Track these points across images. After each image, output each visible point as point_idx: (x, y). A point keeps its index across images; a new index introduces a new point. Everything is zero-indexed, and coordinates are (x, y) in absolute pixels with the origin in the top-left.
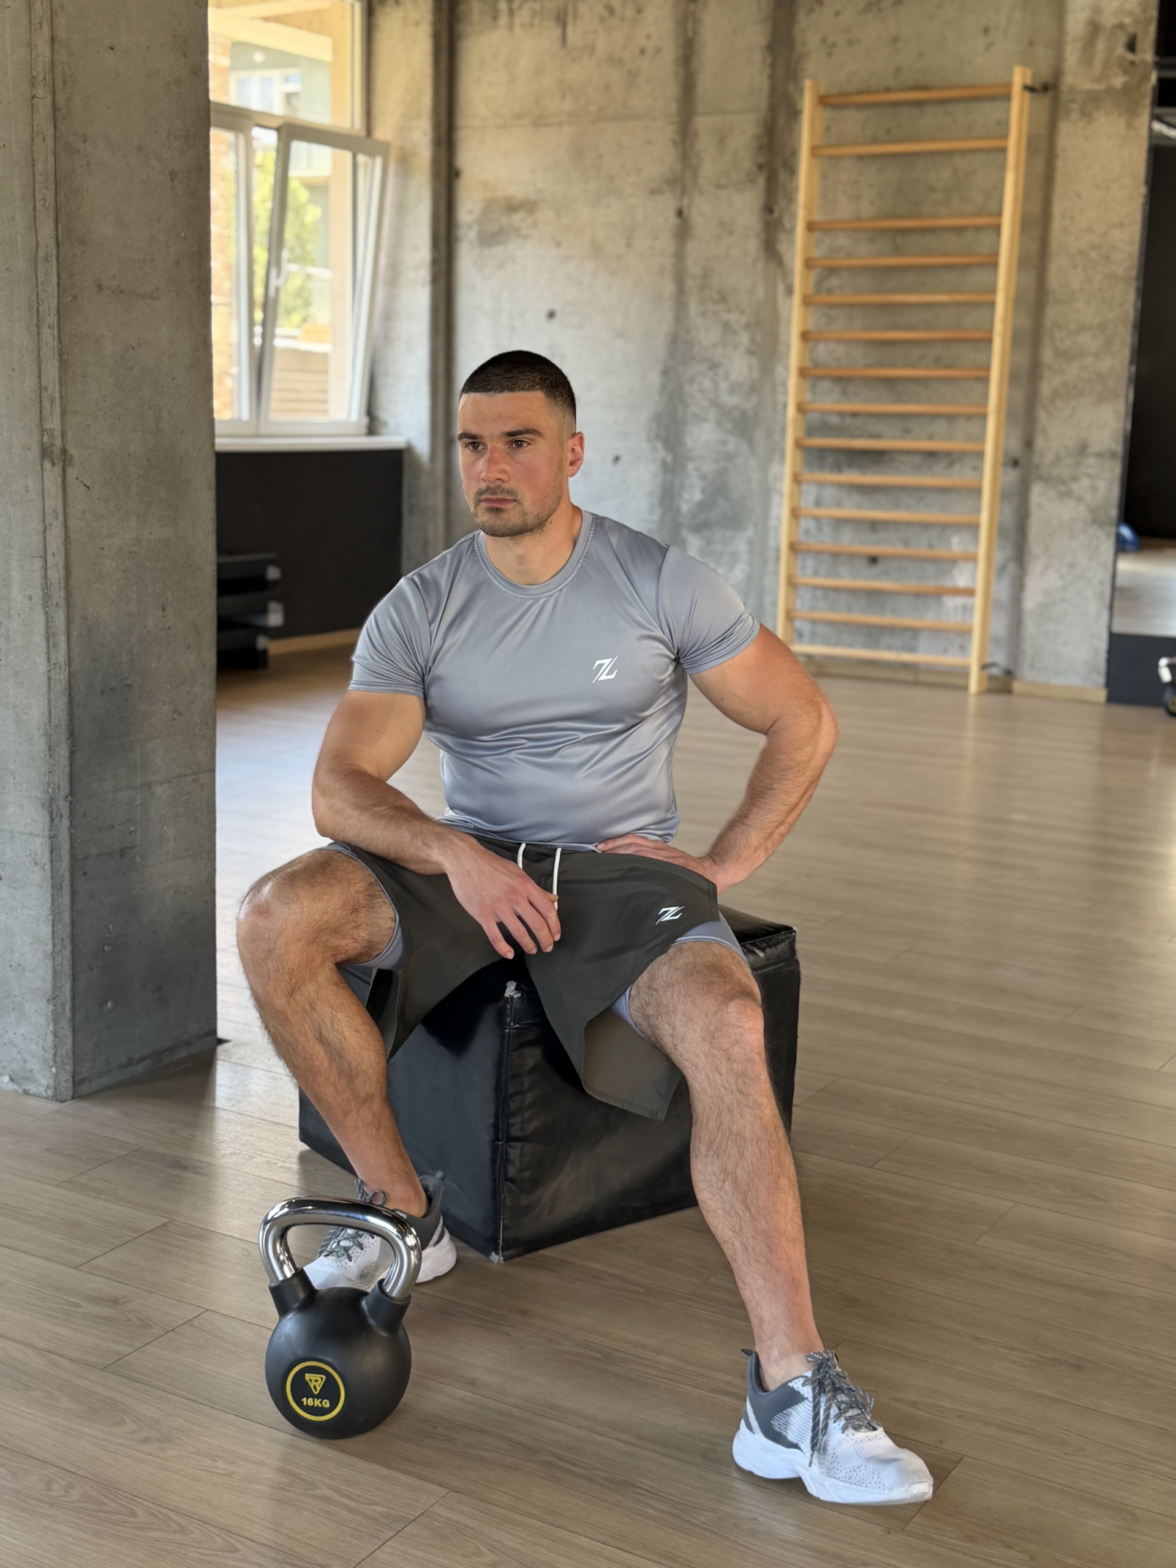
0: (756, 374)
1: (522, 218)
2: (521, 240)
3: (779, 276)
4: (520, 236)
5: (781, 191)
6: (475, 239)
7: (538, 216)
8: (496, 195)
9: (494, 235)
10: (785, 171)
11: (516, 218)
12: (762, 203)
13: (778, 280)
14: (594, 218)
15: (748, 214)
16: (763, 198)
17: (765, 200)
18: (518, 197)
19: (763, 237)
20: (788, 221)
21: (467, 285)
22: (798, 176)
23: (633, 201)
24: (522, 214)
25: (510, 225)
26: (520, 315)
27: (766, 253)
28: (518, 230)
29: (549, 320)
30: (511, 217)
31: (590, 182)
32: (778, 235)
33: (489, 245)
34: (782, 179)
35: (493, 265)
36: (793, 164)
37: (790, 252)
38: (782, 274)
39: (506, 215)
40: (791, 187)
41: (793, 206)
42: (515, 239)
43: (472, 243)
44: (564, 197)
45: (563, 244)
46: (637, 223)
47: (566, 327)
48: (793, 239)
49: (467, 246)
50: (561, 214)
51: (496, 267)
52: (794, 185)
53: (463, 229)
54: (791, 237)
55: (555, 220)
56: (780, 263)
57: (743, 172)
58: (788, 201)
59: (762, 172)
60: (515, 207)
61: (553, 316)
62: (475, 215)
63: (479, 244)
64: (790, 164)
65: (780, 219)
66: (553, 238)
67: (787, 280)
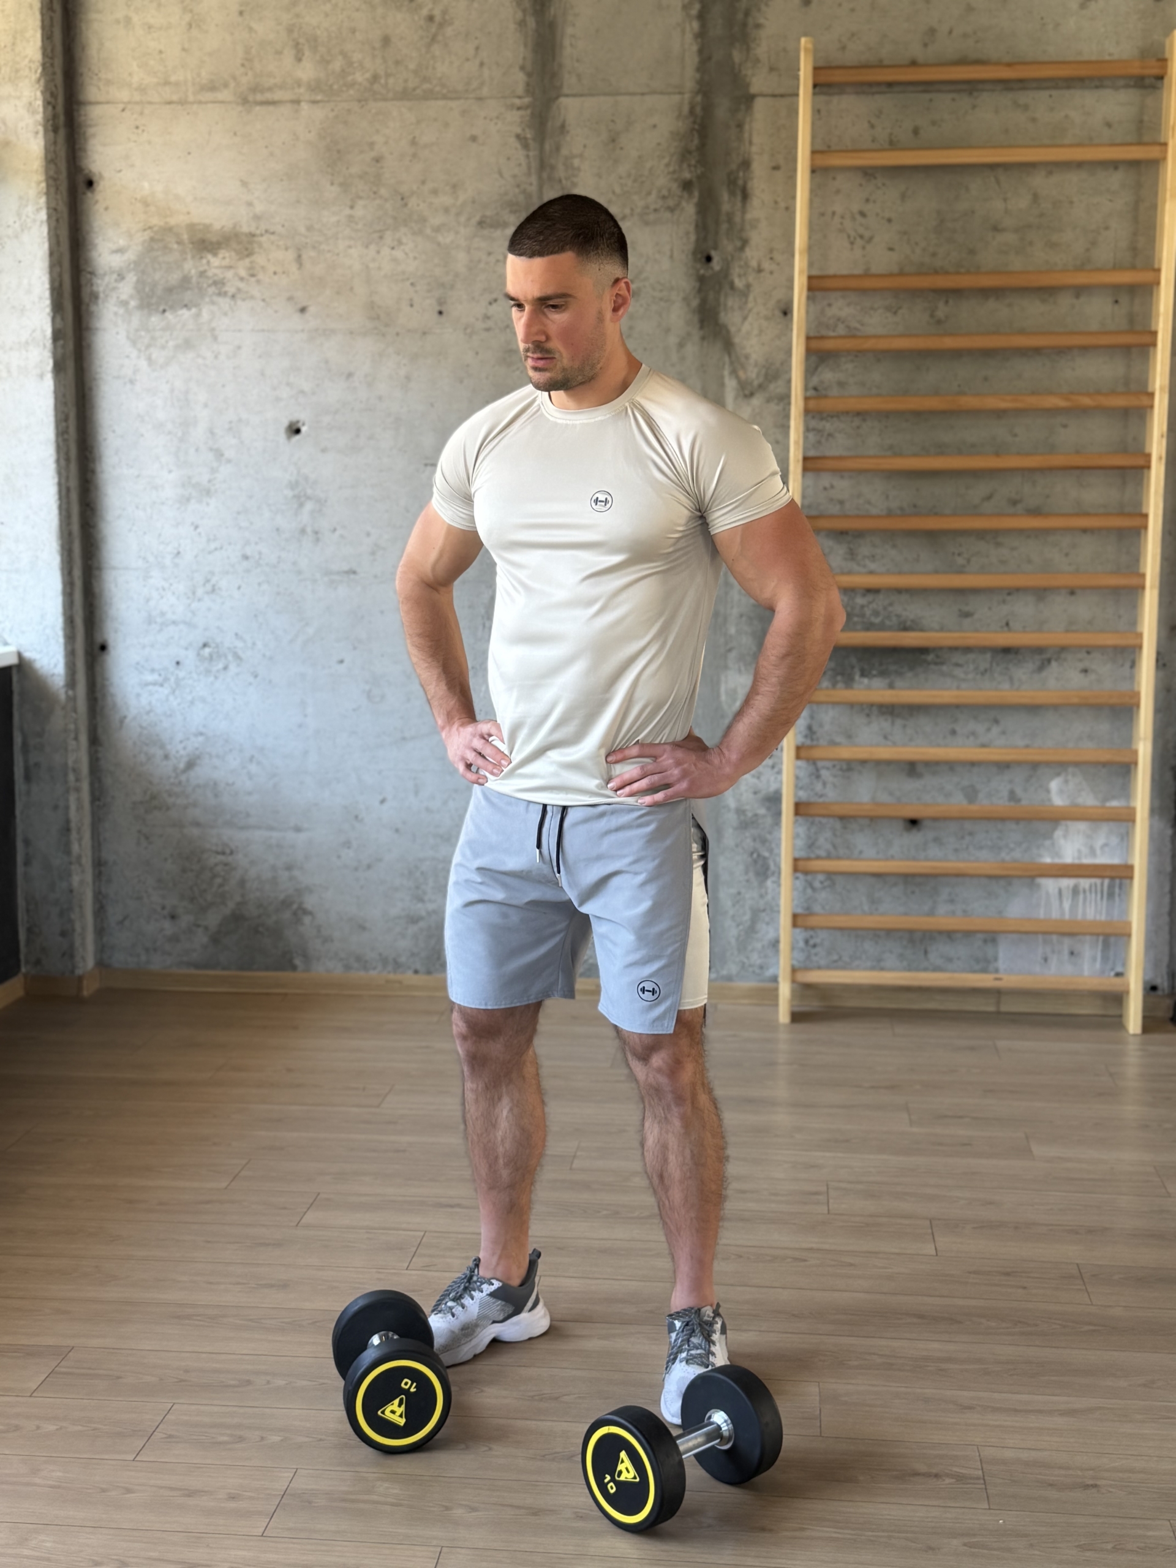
1: (226, 262)
2: (228, 300)
3: (727, 367)
4: (224, 294)
5: (724, 226)
6: (131, 297)
7: (260, 259)
8: (172, 222)
9: (170, 290)
10: (732, 193)
11: (215, 261)
12: (691, 246)
13: (726, 373)
14: (371, 265)
15: (666, 264)
16: (693, 237)
17: (697, 241)
18: (217, 226)
19: (695, 303)
20: (740, 276)
21: (118, 377)
22: (755, 201)
23: (446, 238)
24: (227, 255)
25: (202, 274)
26: (230, 429)
27: (702, 327)
28: (219, 283)
29: (289, 438)
30: (204, 261)
31: (361, 203)
32: (722, 299)
33: (161, 308)
34: (726, 207)
35: (171, 344)
36: (745, 183)
37: (746, 327)
38: (732, 363)
39: (193, 257)
40: (743, 220)
41: (748, 252)
42: (215, 298)
43: (124, 304)
44: (310, 228)
45: (312, 310)
46: (457, 275)
47: (324, 450)
48: (750, 305)
49: (115, 309)
50: (304, 257)
51: (177, 347)
52: (749, 216)
53: (107, 279)
54: (746, 303)
55: (294, 268)
56: (728, 345)
57: (654, 193)
58: (739, 244)
59: (690, 193)
60: (211, 243)
61: (298, 431)
62: (131, 255)
63: (141, 307)
64: (740, 182)
65: (725, 273)
66: (290, 299)
67: (741, 374)
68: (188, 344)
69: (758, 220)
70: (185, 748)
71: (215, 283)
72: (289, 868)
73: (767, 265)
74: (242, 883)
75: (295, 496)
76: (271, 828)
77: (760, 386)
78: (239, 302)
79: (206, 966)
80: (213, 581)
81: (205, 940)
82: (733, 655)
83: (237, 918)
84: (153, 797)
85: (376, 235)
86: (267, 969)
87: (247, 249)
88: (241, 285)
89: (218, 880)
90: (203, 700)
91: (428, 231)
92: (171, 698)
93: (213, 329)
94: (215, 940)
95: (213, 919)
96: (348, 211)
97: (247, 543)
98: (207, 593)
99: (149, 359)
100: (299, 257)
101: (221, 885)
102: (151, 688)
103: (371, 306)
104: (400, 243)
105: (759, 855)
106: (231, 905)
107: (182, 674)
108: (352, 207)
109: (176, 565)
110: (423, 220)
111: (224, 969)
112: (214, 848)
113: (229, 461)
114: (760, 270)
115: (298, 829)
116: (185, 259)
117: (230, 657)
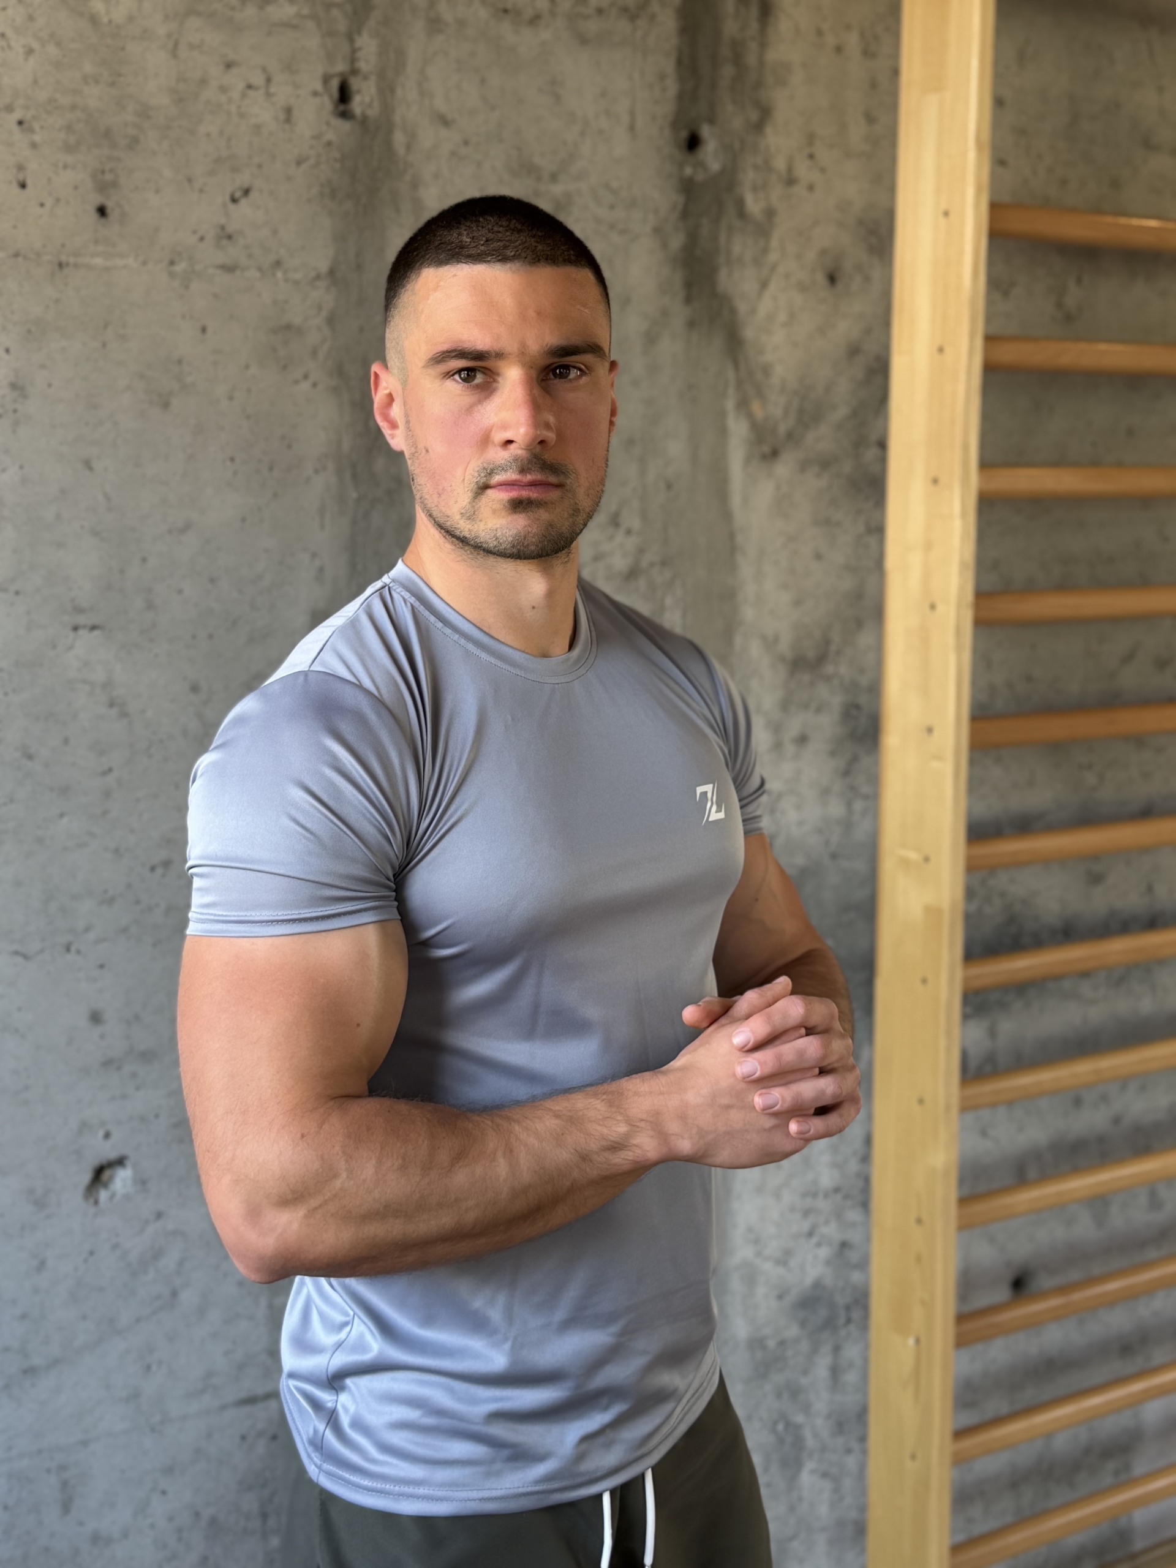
5: (728, 71)
12: (667, 108)
15: (621, 145)
22: (784, 26)
34: (730, 28)
37: (765, 306)
38: (739, 384)
40: (762, 63)
41: (770, 137)
46: (145, 112)
48: (773, 257)
52: (771, 56)
54: (765, 251)
56: (734, 344)
58: (754, 115)
65: (727, 180)
67: (757, 408)
69: (788, 67)
73: (802, 170)
114: (791, 181)
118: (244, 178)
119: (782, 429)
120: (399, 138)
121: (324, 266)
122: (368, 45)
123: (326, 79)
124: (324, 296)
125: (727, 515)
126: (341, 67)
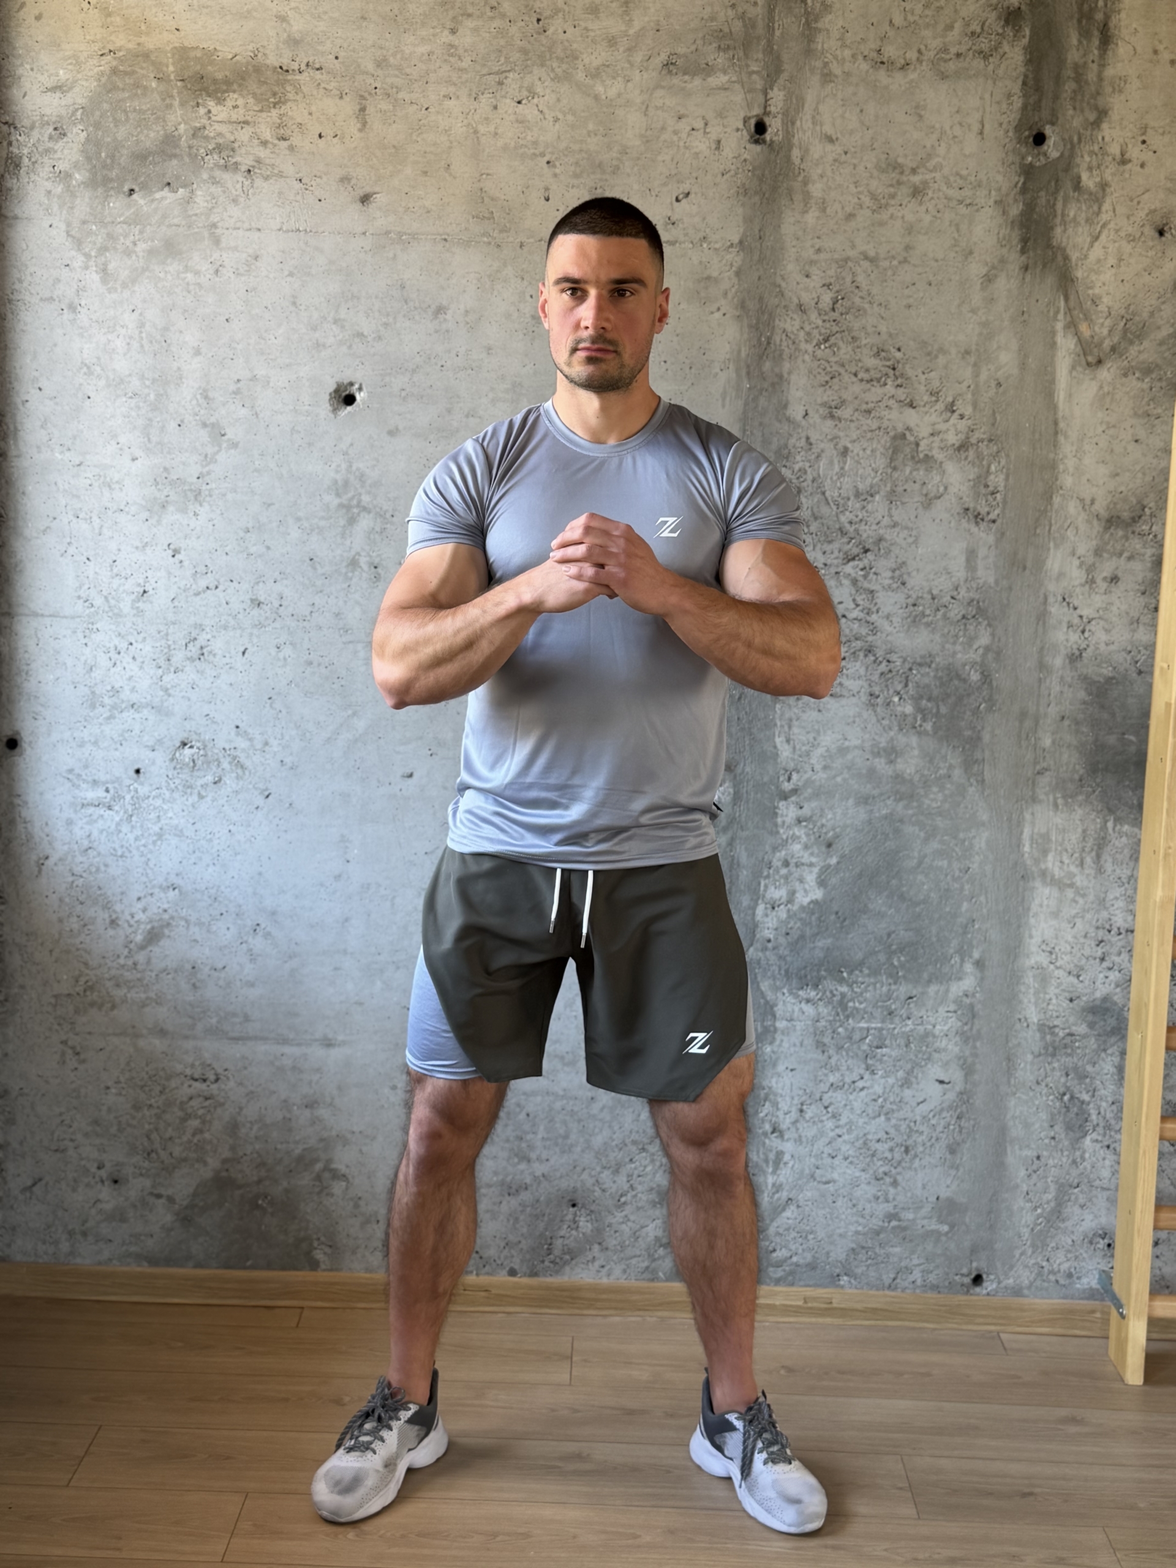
0: (986, 575)
1: (238, 115)
2: (239, 177)
3: (1061, 316)
4: (230, 167)
5: (1069, 86)
6: (76, 166)
7: (296, 111)
8: (151, 43)
9: (142, 157)
10: (1085, 34)
11: (220, 112)
12: (1014, 116)
13: (1059, 326)
14: (482, 129)
15: (971, 143)
16: (1018, 103)
17: (1024, 107)
18: (226, 53)
19: (1015, 210)
20: (1090, 169)
21: (51, 299)
22: (1122, 50)
23: (607, 89)
24: (240, 102)
25: (197, 132)
26: (237, 392)
27: (1023, 251)
28: (225, 148)
29: (335, 410)
30: (202, 111)
31: (470, 23)
32: (1059, 206)
33: (126, 188)
34: (1073, 56)
35: (142, 247)
36: (1107, 17)
37: (1096, 252)
38: (1069, 310)
39: (182, 104)
40: (1100, 79)
41: (1106, 131)
42: (218, 173)
43: (64, 177)
44: (380, 63)
45: (380, 199)
46: (624, 151)
47: (392, 433)
48: (1104, 217)
49: (48, 185)
50: (370, 110)
51: (151, 252)
52: (1109, 72)
53: (35, 134)
54: (1098, 213)
55: (353, 127)
56: (1066, 281)
57: (958, 25)
58: (1092, 117)
59: (1018, 31)
60: (215, 81)
61: (350, 400)
62: (78, 96)
63: (92, 183)
64: (1099, 16)
65: (1067, 162)
66: (345, 180)
67: (1084, 328)
68: (170, 249)
69: (1125, 79)
70: (144, 910)
71: (219, 148)
72: (311, 1105)
73: (1135, 152)
74: (233, 1127)
75: (341, 506)
76: (285, 1041)
77: (1113, 349)
78: (259, 182)
79: (169, 1262)
80: (202, 640)
81: (169, 1218)
82: (1044, 780)
83: (222, 1183)
84: (90, 988)
85: (492, 80)
86: (269, 1267)
87: (274, 94)
88: (263, 153)
89: (195, 1123)
90: (180, 833)
91: (580, 76)
92: (125, 828)
93: (214, 226)
94: (185, 1219)
95: (182, 1186)
96: (446, 37)
97: (260, 580)
98: (191, 659)
99: (104, 272)
100: (363, 109)
101: (198, 1131)
102: (91, 810)
103: (480, 196)
104: (533, 94)
105: (1072, 1098)
106: (213, 1163)
107: (143, 790)
108: (453, 31)
109: (140, 612)
110: (574, 57)
111: (199, 1265)
112: (188, 1072)
113: (234, 445)
114: (1124, 161)
115: (328, 1043)
116: (169, 106)
117: (225, 765)
118: (686, 187)
119: (1107, 344)
120: (796, 153)
121: (736, 239)
122: (777, 97)
123: (746, 121)
124: (735, 258)
125: (1053, 407)
126: (757, 111)
